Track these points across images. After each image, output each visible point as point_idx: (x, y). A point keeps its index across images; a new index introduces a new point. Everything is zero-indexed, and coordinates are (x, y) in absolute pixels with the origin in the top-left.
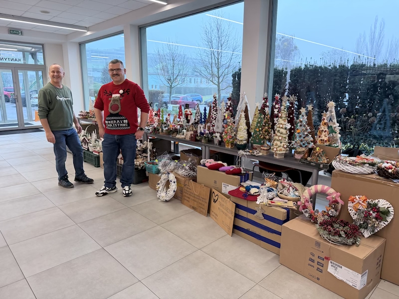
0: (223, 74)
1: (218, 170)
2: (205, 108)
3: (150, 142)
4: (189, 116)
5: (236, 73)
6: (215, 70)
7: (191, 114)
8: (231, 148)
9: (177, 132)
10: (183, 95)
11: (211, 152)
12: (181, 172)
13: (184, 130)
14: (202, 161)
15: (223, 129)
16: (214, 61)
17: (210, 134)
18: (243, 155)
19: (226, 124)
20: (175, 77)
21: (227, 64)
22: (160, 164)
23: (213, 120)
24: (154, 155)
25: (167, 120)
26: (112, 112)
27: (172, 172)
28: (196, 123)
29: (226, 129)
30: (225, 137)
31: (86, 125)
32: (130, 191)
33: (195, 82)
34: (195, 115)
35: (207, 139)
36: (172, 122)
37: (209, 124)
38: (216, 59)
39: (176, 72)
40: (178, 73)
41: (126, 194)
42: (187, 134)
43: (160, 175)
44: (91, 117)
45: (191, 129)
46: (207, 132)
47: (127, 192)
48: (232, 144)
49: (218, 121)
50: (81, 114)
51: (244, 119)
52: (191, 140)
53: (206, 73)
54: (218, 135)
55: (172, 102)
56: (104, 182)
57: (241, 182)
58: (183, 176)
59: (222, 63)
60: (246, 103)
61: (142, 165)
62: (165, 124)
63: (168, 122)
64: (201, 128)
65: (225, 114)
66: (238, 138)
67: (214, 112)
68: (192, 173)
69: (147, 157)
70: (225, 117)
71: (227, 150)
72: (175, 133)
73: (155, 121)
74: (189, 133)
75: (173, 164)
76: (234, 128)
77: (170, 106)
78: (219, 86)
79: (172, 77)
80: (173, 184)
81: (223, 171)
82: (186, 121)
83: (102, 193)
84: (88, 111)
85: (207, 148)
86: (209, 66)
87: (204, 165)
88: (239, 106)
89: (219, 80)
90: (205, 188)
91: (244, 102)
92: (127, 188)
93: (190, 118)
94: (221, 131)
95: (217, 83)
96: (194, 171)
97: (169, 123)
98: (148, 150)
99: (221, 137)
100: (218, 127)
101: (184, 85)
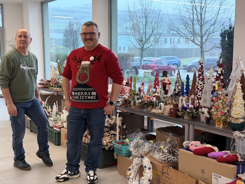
0: (208, 33)
1: (206, 155)
2: (188, 76)
3: (119, 117)
4: (167, 85)
5: (225, 31)
6: (197, 27)
7: (170, 84)
8: (223, 128)
9: (153, 105)
10: (157, 58)
11: (196, 131)
12: (157, 156)
13: (162, 104)
14: (185, 144)
15: (212, 103)
16: (195, 17)
17: (195, 108)
18: (240, 137)
19: (217, 97)
20: (147, 37)
21: (213, 20)
22: (132, 145)
23: (199, 91)
24: (124, 133)
25: (140, 90)
26: (79, 82)
27: (146, 155)
28: (176, 95)
29: (216, 103)
30: (215, 113)
31: (47, 96)
32: (96, 177)
33: (171, 43)
34: (174, 84)
35: (191, 115)
36: (146, 93)
37: (193, 96)
38: (199, 15)
39: (149, 31)
40: (151, 32)
41: (90, 180)
42: (165, 109)
43: (131, 158)
44: (52, 86)
45: (170, 101)
46: (191, 106)
47: (92, 178)
48: (225, 122)
49: (206, 93)
50: (42, 82)
51: (241, 91)
52: (171, 116)
53: (186, 32)
54: (205, 110)
55: (143, 66)
56: (67, 164)
57: (238, 173)
58: (161, 161)
59: (207, 19)
60: (242, 71)
61: (109, 145)
62: (138, 95)
63: (142, 92)
64: (183, 101)
65: (214, 84)
66: (232, 115)
67: (200, 81)
68: (171, 157)
69: (115, 135)
70: (214, 87)
71: (218, 130)
72: (150, 107)
73: (126, 91)
74: (169, 107)
75: (147, 146)
76: (227, 103)
77: (141, 72)
78: (202, 47)
79: (144, 37)
80: (147, 171)
81: (214, 158)
82: (163, 92)
83: (63, 178)
84: (50, 79)
85: (191, 126)
86: (190, 23)
87: (188, 149)
88: (233, 74)
89: (202, 39)
90: (189, 178)
91: (239, 69)
92: (91, 173)
93: (169, 88)
94: (209, 106)
95: (200, 44)
96: (174, 155)
97: (142, 94)
98: (117, 127)
99: (209, 113)
100: (205, 101)
101: (158, 46)
